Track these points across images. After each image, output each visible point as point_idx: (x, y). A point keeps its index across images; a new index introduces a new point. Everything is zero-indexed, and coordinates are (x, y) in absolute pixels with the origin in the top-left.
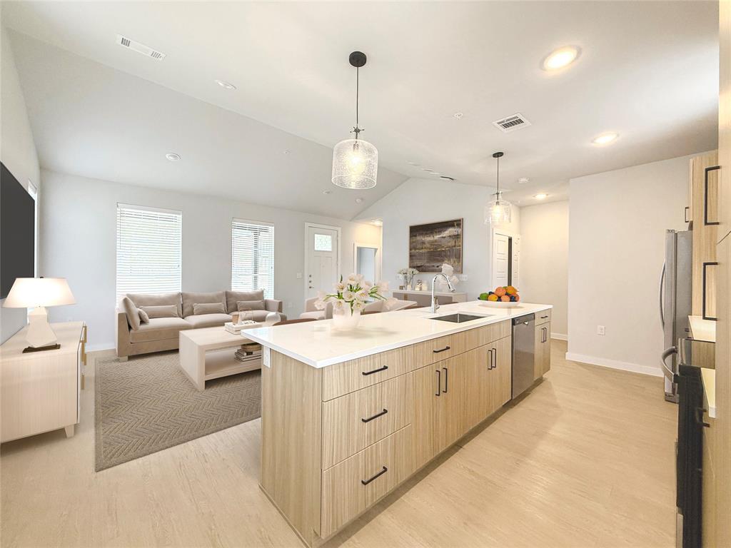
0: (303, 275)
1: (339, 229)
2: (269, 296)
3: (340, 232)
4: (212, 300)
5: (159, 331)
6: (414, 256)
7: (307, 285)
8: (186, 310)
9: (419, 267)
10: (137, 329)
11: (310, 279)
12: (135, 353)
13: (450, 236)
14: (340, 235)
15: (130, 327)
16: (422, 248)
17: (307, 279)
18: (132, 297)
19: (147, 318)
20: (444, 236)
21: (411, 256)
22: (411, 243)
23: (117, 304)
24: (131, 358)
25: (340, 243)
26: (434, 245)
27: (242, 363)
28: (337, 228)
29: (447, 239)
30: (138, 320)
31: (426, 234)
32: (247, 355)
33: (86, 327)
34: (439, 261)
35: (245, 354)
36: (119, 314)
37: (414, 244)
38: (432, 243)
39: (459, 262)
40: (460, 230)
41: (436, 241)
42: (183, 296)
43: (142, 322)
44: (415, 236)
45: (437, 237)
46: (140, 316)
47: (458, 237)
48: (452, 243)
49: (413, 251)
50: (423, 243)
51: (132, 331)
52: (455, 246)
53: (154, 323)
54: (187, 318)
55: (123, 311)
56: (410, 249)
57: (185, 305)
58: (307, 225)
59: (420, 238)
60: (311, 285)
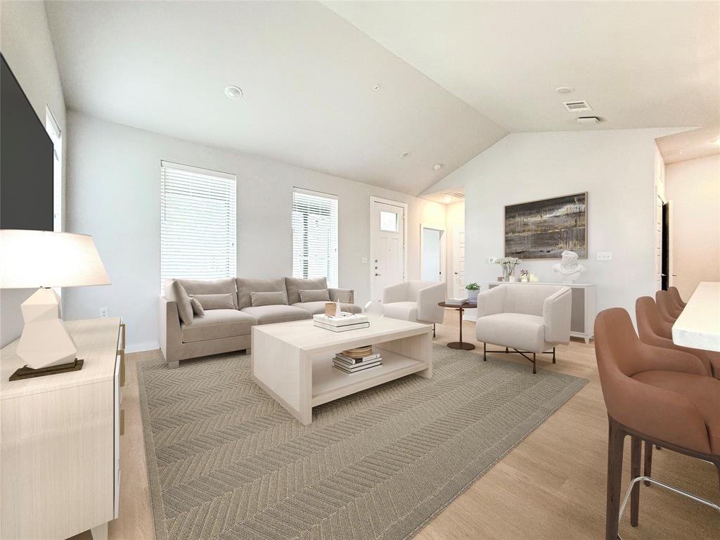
0: (369, 259)
1: (406, 206)
2: (333, 284)
3: (406, 208)
4: (271, 288)
5: (218, 326)
6: (512, 240)
7: (373, 272)
8: (243, 300)
9: (520, 253)
10: (190, 323)
11: (377, 264)
12: (187, 357)
13: (567, 214)
14: (406, 212)
15: (181, 321)
16: (524, 231)
17: (373, 265)
18: (182, 282)
19: (203, 310)
20: (558, 214)
21: (508, 241)
22: (506, 226)
23: (163, 291)
24: (183, 362)
25: (406, 221)
26: (542, 227)
27: (350, 375)
28: (403, 205)
29: (564, 218)
30: (190, 311)
31: (530, 214)
32: (356, 363)
33: (124, 326)
34: (550, 245)
35: (354, 361)
36: (168, 303)
37: (512, 226)
38: (538, 224)
39: (584, 244)
40: (583, 207)
41: (545, 221)
42: (237, 281)
43: (196, 314)
44: (514, 217)
45: (547, 217)
46: (193, 305)
47: (581, 214)
48: (571, 222)
49: (510, 235)
50: (526, 224)
51: (184, 326)
52: (576, 226)
53: (210, 315)
54: (244, 309)
55: (172, 298)
56: (506, 233)
57: (240, 294)
58: (373, 199)
59: (520, 220)
60: (377, 271)
